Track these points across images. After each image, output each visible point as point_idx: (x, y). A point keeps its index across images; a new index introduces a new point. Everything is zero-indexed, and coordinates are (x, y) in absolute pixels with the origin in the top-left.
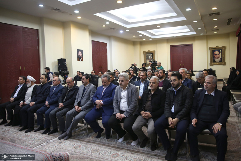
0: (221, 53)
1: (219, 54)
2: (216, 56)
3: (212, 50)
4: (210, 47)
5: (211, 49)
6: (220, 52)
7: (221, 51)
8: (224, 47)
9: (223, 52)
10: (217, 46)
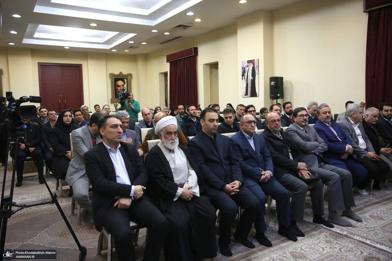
0: (126, 84)
1: (123, 85)
2: (119, 88)
3: (114, 78)
4: (110, 74)
5: (113, 76)
6: (124, 83)
7: (126, 80)
8: (131, 75)
9: (128, 83)
10: (121, 73)
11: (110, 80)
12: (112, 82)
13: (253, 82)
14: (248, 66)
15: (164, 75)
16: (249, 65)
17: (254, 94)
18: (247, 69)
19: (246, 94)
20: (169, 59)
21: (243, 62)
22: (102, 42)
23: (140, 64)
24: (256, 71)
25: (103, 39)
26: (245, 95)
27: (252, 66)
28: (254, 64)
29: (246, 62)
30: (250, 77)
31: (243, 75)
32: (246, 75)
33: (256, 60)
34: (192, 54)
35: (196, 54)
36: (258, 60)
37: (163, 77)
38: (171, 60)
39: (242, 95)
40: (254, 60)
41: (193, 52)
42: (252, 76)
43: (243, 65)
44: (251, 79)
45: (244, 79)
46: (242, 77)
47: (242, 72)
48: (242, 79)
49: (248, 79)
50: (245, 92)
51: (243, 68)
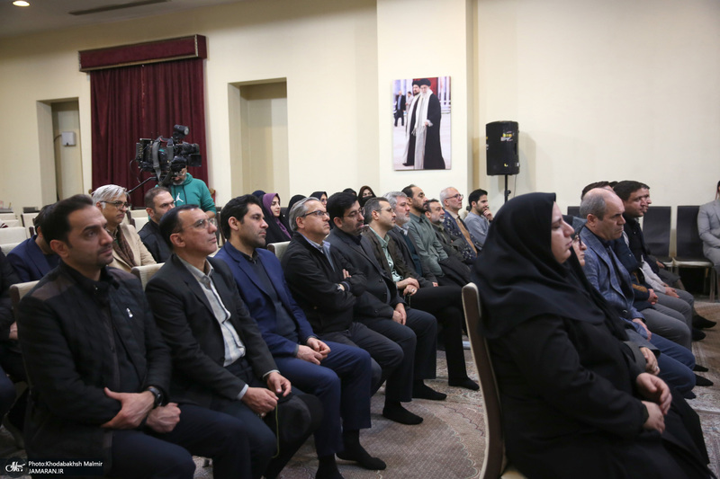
13: (433, 135)
14: (415, 94)
15: (49, 108)
16: (418, 89)
17: (434, 160)
18: (410, 101)
19: (410, 161)
20: (88, 62)
21: (398, 82)
24: (443, 107)
26: (405, 165)
27: (430, 92)
28: (435, 89)
30: (423, 120)
31: (399, 114)
32: (408, 114)
33: (443, 81)
34: (194, 53)
35: (204, 54)
36: (450, 78)
37: (48, 111)
38: (100, 66)
39: (394, 165)
40: (436, 79)
41: (197, 49)
42: (428, 118)
43: (399, 89)
44: (427, 126)
45: (403, 124)
46: (394, 120)
47: (397, 106)
48: (396, 124)
49: (416, 126)
50: (404, 158)
51: (397, 97)
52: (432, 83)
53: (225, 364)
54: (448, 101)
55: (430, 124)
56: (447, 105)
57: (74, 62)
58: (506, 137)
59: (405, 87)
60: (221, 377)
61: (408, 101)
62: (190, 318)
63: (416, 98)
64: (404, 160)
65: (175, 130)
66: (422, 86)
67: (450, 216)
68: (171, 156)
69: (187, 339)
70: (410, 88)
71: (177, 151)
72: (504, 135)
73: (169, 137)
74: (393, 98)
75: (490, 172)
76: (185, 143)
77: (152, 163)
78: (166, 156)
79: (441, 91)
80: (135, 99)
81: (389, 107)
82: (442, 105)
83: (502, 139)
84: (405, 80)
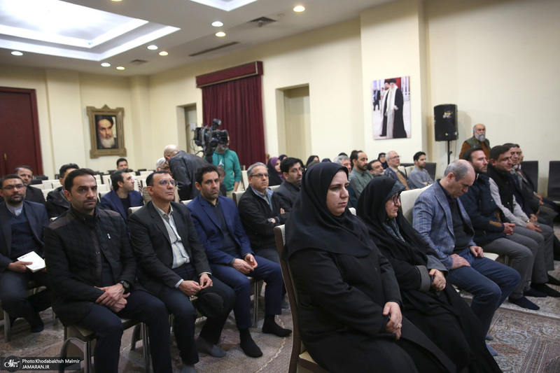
0: (114, 125)
2: (103, 133)
3: (94, 114)
4: (88, 108)
5: (93, 111)
6: (112, 123)
7: (114, 119)
8: (122, 110)
9: (119, 124)
10: (106, 106)
11: (87, 118)
12: (91, 122)
13: (398, 115)
14: (387, 89)
15: (183, 110)
16: (388, 86)
17: (400, 132)
18: (384, 94)
19: (384, 133)
20: (201, 82)
21: (375, 82)
22: (90, 47)
23: (138, 92)
25: (90, 41)
26: (381, 136)
27: (396, 87)
28: (399, 85)
29: (384, 81)
30: (392, 106)
31: (376, 103)
32: (382, 103)
33: (404, 79)
34: (255, 72)
35: (261, 72)
36: (409, 77)
37: (182, 112)
38: (206, 83)
39: (374, 136)
40: (400, 78)
41: (257, 69)
42: (396, 104)
43: (376, 86)
44: (395, 110)
45: (379, 109)
46: (373, 107)
47: (375, 98)
48: (374, 109)
49: (387, 110)
50: (380, 131)
51: (375, 92)
52: (397, 81)
53: (173, 267)
54: (408, 92)
55: (397, 108)
56: (408, 95)
57: (193, 82)
58: (447, 115)
59: (380, 85)
60: (166, 274)
61: (382, 93)
62: (152, 238)
63: (387, 92)
64: (380, 132)
65: (214, 122)
66: (391, 84)
67: (392, 171)
68: (210, 137)
69: (147, 250)
70: (383, 85)
71: (214, 135)
72: (445, 114)
73: (210, 126)
74: (372, 92)
75: (437, 139)
76: (218, 131)
77: (201, 141)
78: (208, 137)
79: (403, 86)
80: (224, 101)
81: (370, 99)
82: (404, 96)
83: (444, 117)
84: (380, 81)
